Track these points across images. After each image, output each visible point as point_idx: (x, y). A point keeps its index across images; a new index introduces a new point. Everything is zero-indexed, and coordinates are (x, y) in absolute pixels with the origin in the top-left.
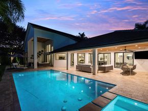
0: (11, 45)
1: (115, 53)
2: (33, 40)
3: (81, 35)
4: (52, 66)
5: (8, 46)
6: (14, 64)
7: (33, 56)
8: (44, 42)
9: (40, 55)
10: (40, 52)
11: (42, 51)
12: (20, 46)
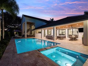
0: (15, 26)
1: (68, 29)
2: (25, 23)
3: (51, 20)
4: (34, 36)
5: (13, 27)
6: (16, 35)
7: (25, 31)
8: (30, 24)
9: (29, 31)
10: (28, 29)
11: (30, 29)
12: (19, 27)
